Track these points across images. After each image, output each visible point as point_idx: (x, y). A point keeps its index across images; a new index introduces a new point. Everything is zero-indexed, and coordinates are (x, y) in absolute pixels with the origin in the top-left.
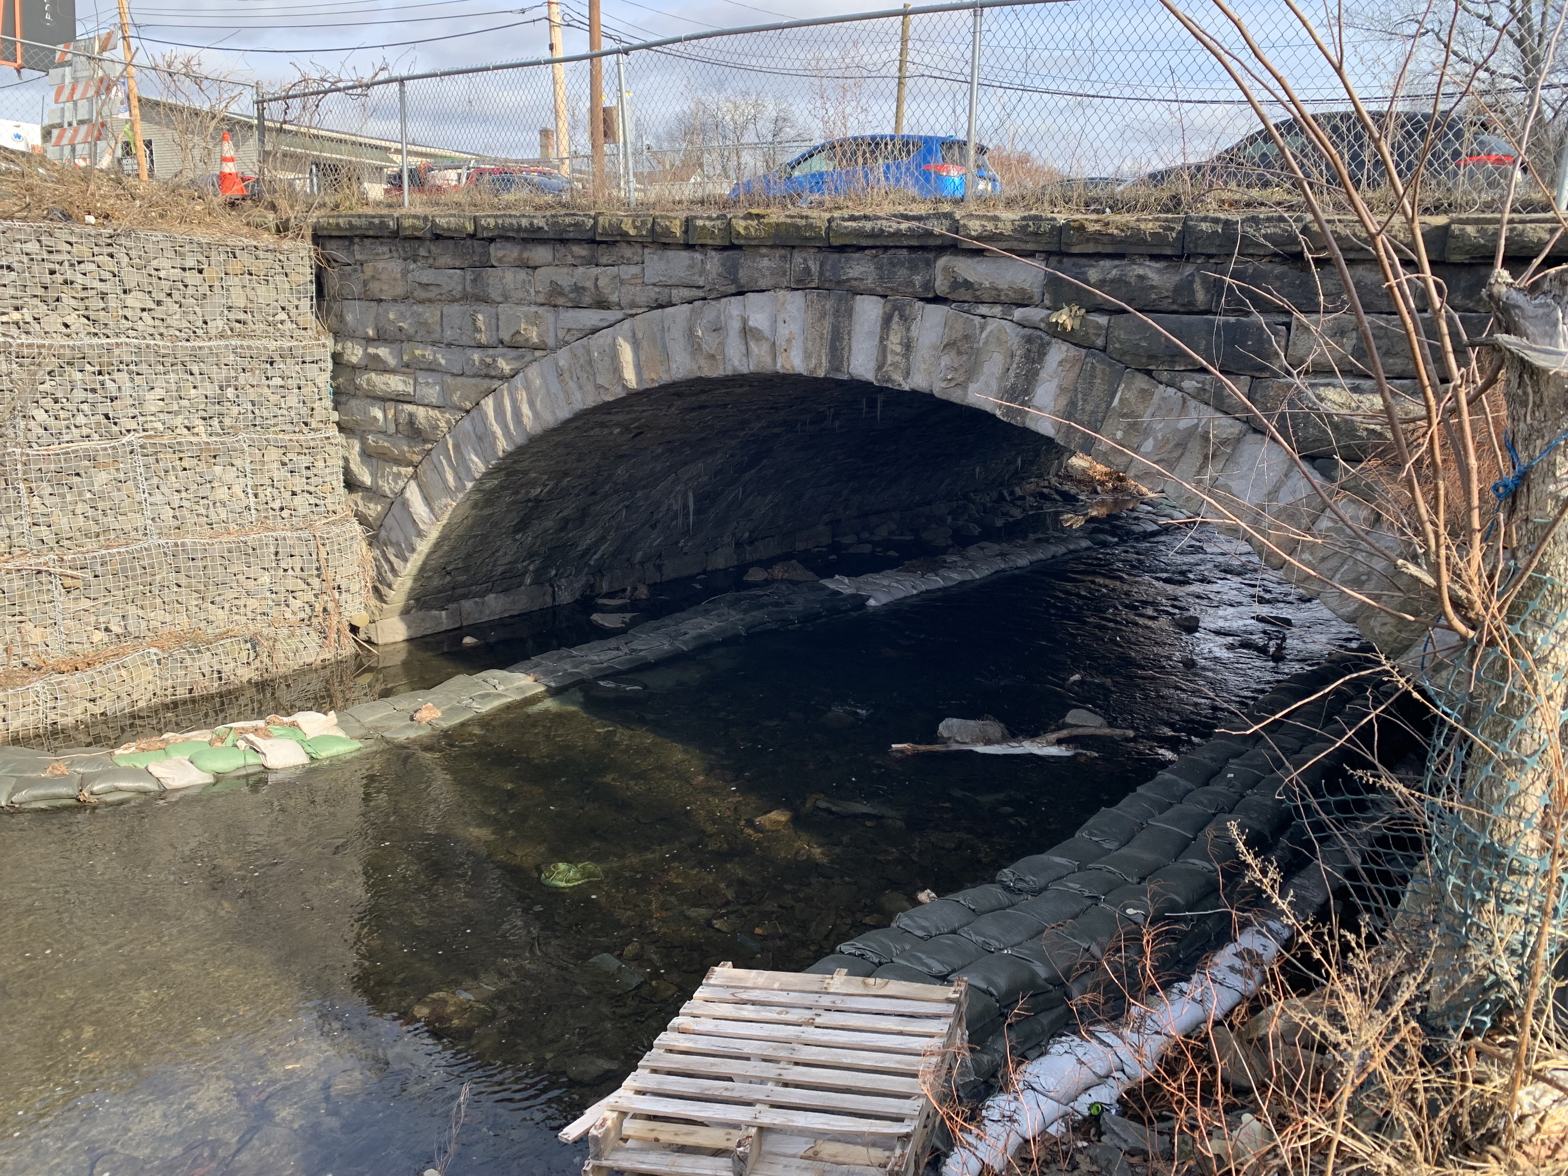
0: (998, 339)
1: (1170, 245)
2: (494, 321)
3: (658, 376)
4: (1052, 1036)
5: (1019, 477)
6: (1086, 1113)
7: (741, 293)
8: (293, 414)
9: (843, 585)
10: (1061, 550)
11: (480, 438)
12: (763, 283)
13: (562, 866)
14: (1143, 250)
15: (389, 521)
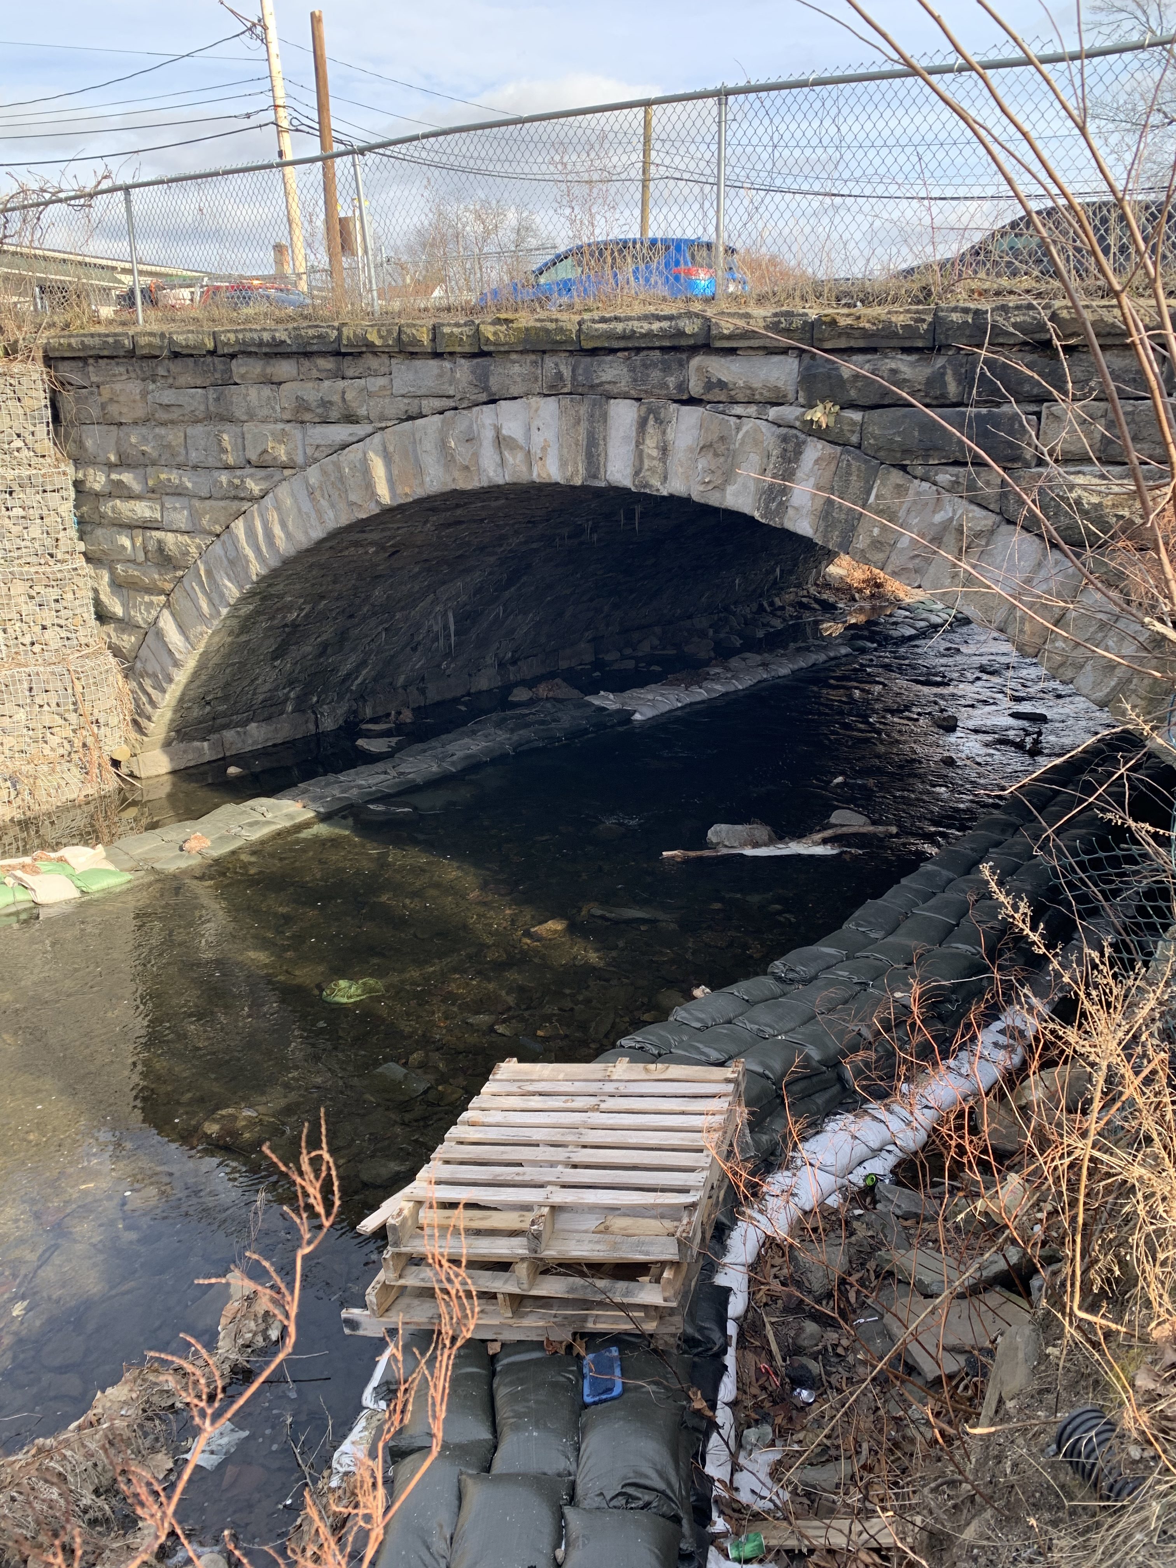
0: (754, 440)
1: (921, 337)
2: (240, 440)
3: (411, 492)
4: (827, 1115)
5: (778, 587)
6: (861, 1184)
7: (493, 401)
8: (37, 545)
9: (608, 701)
10: (822, 657)
11: (232, 563)
12: (514, 391)
13: (343, 983)
14: (894, 343)
15: (144, 652)
